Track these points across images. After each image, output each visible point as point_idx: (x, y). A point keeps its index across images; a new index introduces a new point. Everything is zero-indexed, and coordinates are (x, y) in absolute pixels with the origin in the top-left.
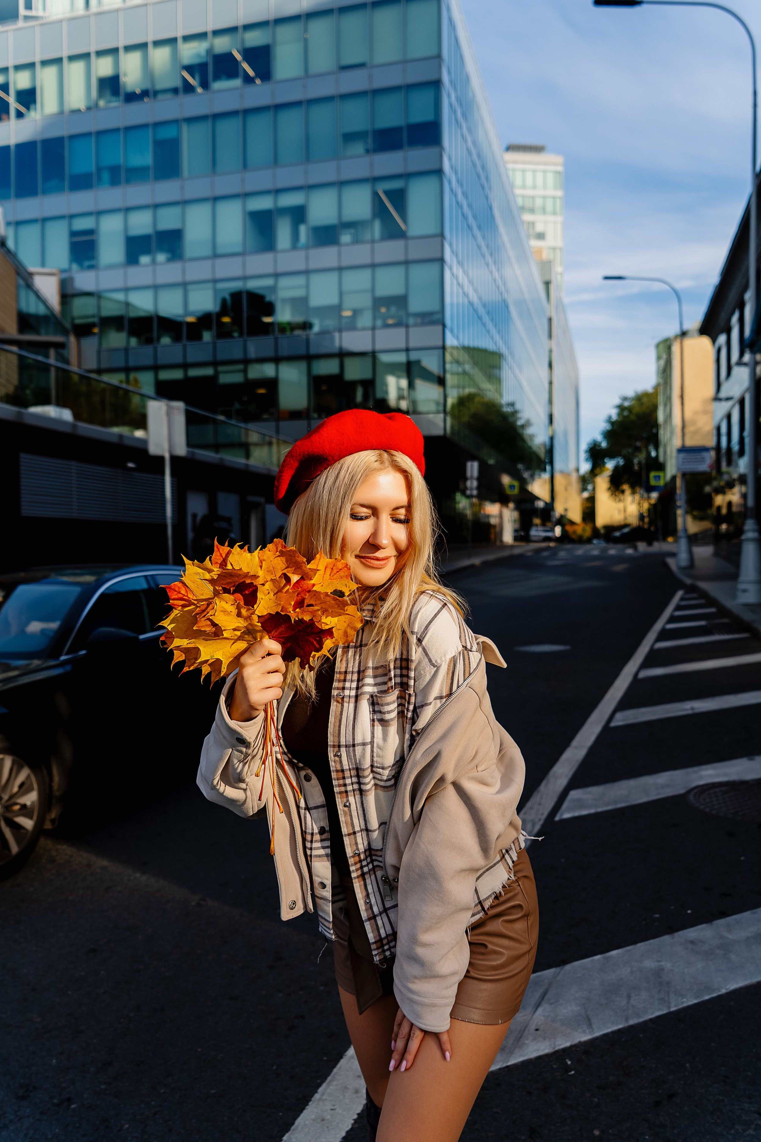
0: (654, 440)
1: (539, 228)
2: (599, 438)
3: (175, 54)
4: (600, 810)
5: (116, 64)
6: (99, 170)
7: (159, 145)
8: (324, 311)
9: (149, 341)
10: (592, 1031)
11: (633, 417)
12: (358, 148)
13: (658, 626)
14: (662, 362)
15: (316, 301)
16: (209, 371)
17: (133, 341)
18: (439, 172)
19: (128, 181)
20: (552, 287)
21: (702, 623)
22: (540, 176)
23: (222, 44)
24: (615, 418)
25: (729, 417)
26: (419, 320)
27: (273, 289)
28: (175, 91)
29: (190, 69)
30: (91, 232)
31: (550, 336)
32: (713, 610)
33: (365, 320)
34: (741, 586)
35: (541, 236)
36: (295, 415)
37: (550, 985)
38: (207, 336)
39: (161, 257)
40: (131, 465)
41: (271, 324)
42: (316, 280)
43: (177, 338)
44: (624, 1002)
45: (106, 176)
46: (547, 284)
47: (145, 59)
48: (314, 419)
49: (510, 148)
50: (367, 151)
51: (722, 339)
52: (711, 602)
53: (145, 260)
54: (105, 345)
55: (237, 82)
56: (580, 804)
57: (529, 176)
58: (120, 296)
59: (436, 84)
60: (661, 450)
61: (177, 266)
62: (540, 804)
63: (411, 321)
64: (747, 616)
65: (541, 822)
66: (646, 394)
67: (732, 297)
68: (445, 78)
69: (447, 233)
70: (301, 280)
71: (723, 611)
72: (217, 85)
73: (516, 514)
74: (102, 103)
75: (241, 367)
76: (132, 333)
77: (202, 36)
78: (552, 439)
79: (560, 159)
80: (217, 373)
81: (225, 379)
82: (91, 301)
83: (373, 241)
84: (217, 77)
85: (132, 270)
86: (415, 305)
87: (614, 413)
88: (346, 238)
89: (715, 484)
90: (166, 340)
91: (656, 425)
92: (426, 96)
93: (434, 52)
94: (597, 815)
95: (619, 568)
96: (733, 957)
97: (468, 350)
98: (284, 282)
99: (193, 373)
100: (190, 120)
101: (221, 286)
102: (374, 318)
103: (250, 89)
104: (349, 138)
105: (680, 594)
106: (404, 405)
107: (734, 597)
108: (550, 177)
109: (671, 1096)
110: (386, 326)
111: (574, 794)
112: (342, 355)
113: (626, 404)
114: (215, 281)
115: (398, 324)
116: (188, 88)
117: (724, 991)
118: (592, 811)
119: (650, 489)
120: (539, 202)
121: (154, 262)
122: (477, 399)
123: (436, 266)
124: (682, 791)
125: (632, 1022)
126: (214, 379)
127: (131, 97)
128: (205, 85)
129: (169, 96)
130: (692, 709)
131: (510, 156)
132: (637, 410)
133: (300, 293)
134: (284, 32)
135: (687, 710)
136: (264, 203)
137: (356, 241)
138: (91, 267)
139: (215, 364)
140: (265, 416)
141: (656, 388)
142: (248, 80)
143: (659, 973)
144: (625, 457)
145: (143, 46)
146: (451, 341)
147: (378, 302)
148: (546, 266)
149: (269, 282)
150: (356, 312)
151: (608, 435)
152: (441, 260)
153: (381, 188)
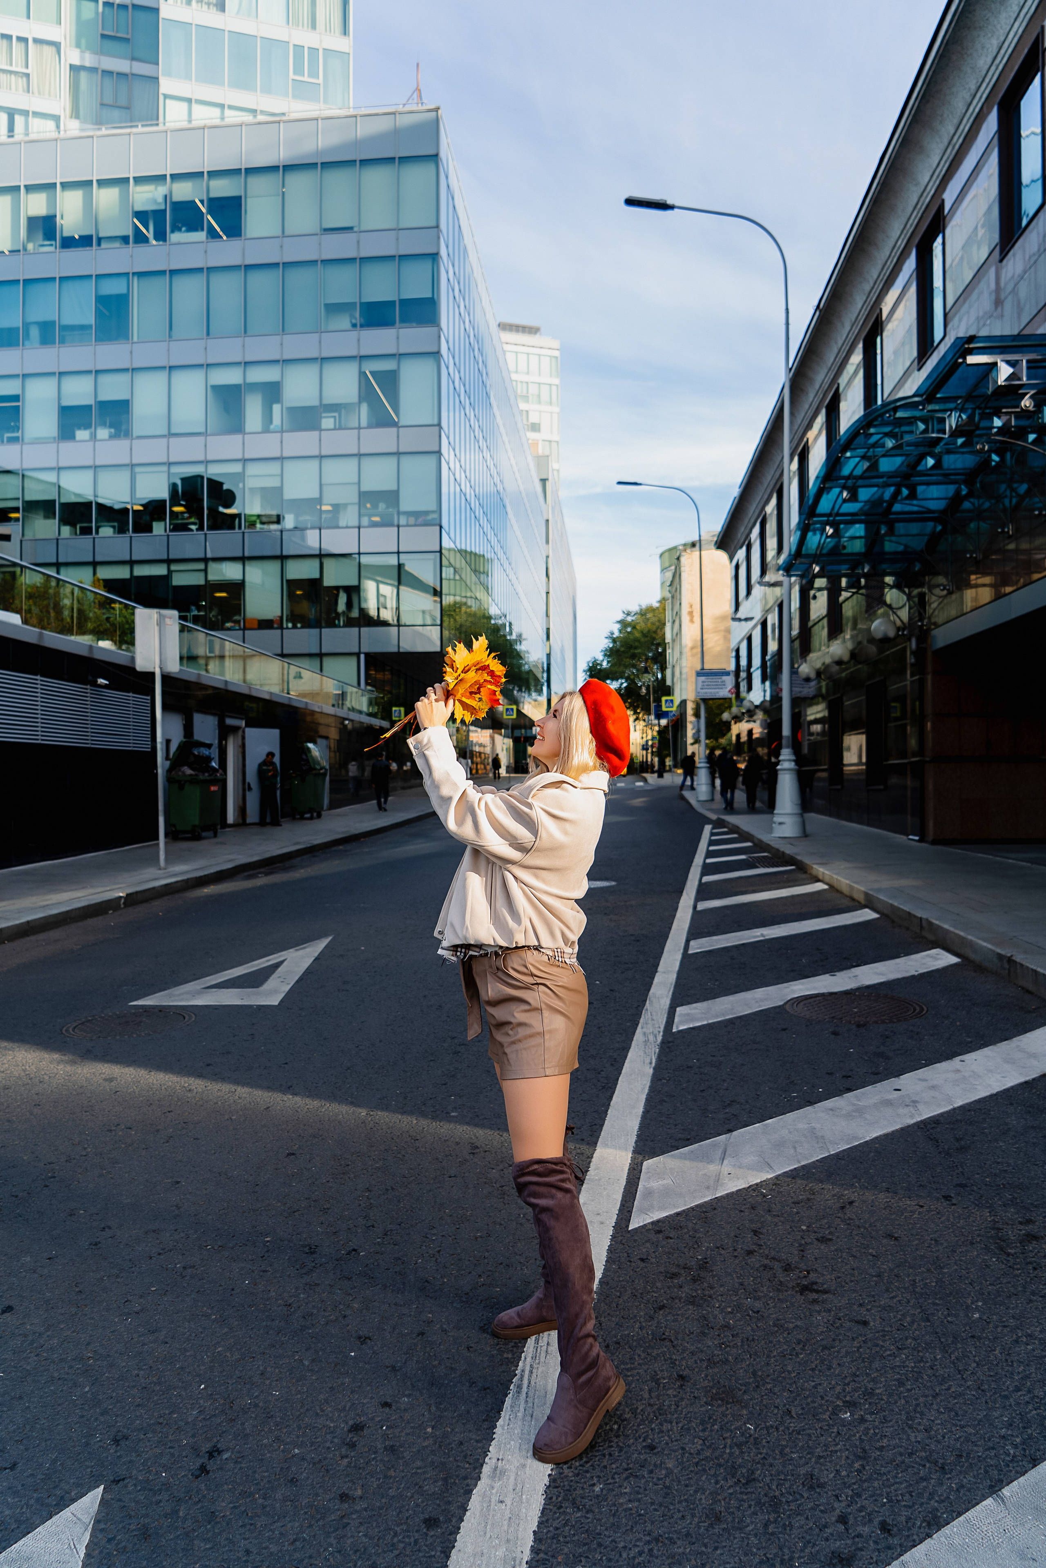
0: (661, 660)
1: (533, 418)
2: (600, 657)
3: (125, 197)
4: (710, 1021)
5: (52, 202)
6: (26, 325)
7: (102, 301)
8: (299, 505)
9: (86, 531)
10: (774, 1171)
11: (637, 635)
12: (344, 322)
13: (699, 860)
14: (669, 575)
15: (289, 494)
16: (160, 570)
17: (66, 530)
18: (436, 355)
19: (62, 341)
20: (549, 485)
21: (743, 857)
22: (534, 360)
23: (183, 191)
24: (616, 634)
25: (749, 639)
26: (412, 520)
27: (241, 476)
28: (125, 239)
29: (141, 215)
30: (16, 398)
31: (547, 542)
32: (749, 844)
33: (350, 517)
34: (777, 819)
35: (535, 428)
36: (265, 624)
37: (726, 1145)
38: (158, 528)
39: (103, 433)
40: (101, 681)
41: (234, 516)
42: (291, 467)
43: (122, 529)
44: (792, 1151)
45: (35, 332)
46: (544, 481)
47: (88, 201)
48: (287, 628)
49: (505, 327)
50: (354, 325)
51: (741, 554)
52: (745, 836)
53: (82, 434)
54: (29, 535)
55: (201, 236)
56: (689, 1017)
57: (522, 358)
58: (51, 477)
59: (434, 257)
60: (668, 672)
61: (124, 444)
62: (653, 1020)
63: (403, 521)
64: (788, 850)
65: (661, 1034)
66: (651, 609)
67: (752, 509)
68: (443, 252)
69: (444, 424)
70: (274, 468)
71: (760, 846)
72: (175, 237)
73: (509, 742)
74: (30, 246)
75: (201, 566)
76: (64, 521)
77: (160, 179)
78: (549, 656)
79: (556, 344)
80: (170, 572)
81: (178, 580)
82: (15, 481)
83: (359, 428)
84: (175, 228)
85: (66, 446)
86: (407, 504)
87: (616, 629)
88: (327, 422)
89: (735, 710)
90: (107, 531)
91: (663, 644)
92: (423, 269)
93: (434, 224)
94: (709, 1026)
95: (638, 802)
96: (868, 1116)
97: (463, 553)
98: (253, 469)
99: (141, 571)
100: (141, 275)
101: (175, 470)
102: (360, 516)
103: (215, 244)
104: (333, 309)
105: (708, 828)
106: (387, 615)
107: (770, 830)
108: (546, 361)
109: (851, 1203)
110: (374, 525)
111: (679, 1010)
112: (321, 556)
113: (629, 619)
114: (170, 464)
115: (386, 523)
116: (140, 239)
117: (868, 1139)
118: (705, 1023)
119: (660, 715)
120: (533, 389)
121: (93, 437)
122: (464, 609)
123: (433, 459)
124: (781, 1003)
125: (803, 1163)
126: (167, 578)
127: (68, 243)
128: (161, 235)
129: (117, 244)
130: (762, 935)
131: (507, 336)
132: (641, 626)
133: (275, 483)
134: (257, 184)
135: (758, 936)
136: (231, 377)
137: (339, 427)
138: (14, 440)
139: (169, 562)
140: (228, 625)
141: (663, 600)
142: (213, 234)
143: (812, 1131)
144: (627, 679)
145: (86, 184)
146: (447, 543)
147: (365, 497)
148: (542, 461)
149: (237, 468)
150: (337, 508)
151: (611, 653)
152: (439, 453)
153: (369, 367)
